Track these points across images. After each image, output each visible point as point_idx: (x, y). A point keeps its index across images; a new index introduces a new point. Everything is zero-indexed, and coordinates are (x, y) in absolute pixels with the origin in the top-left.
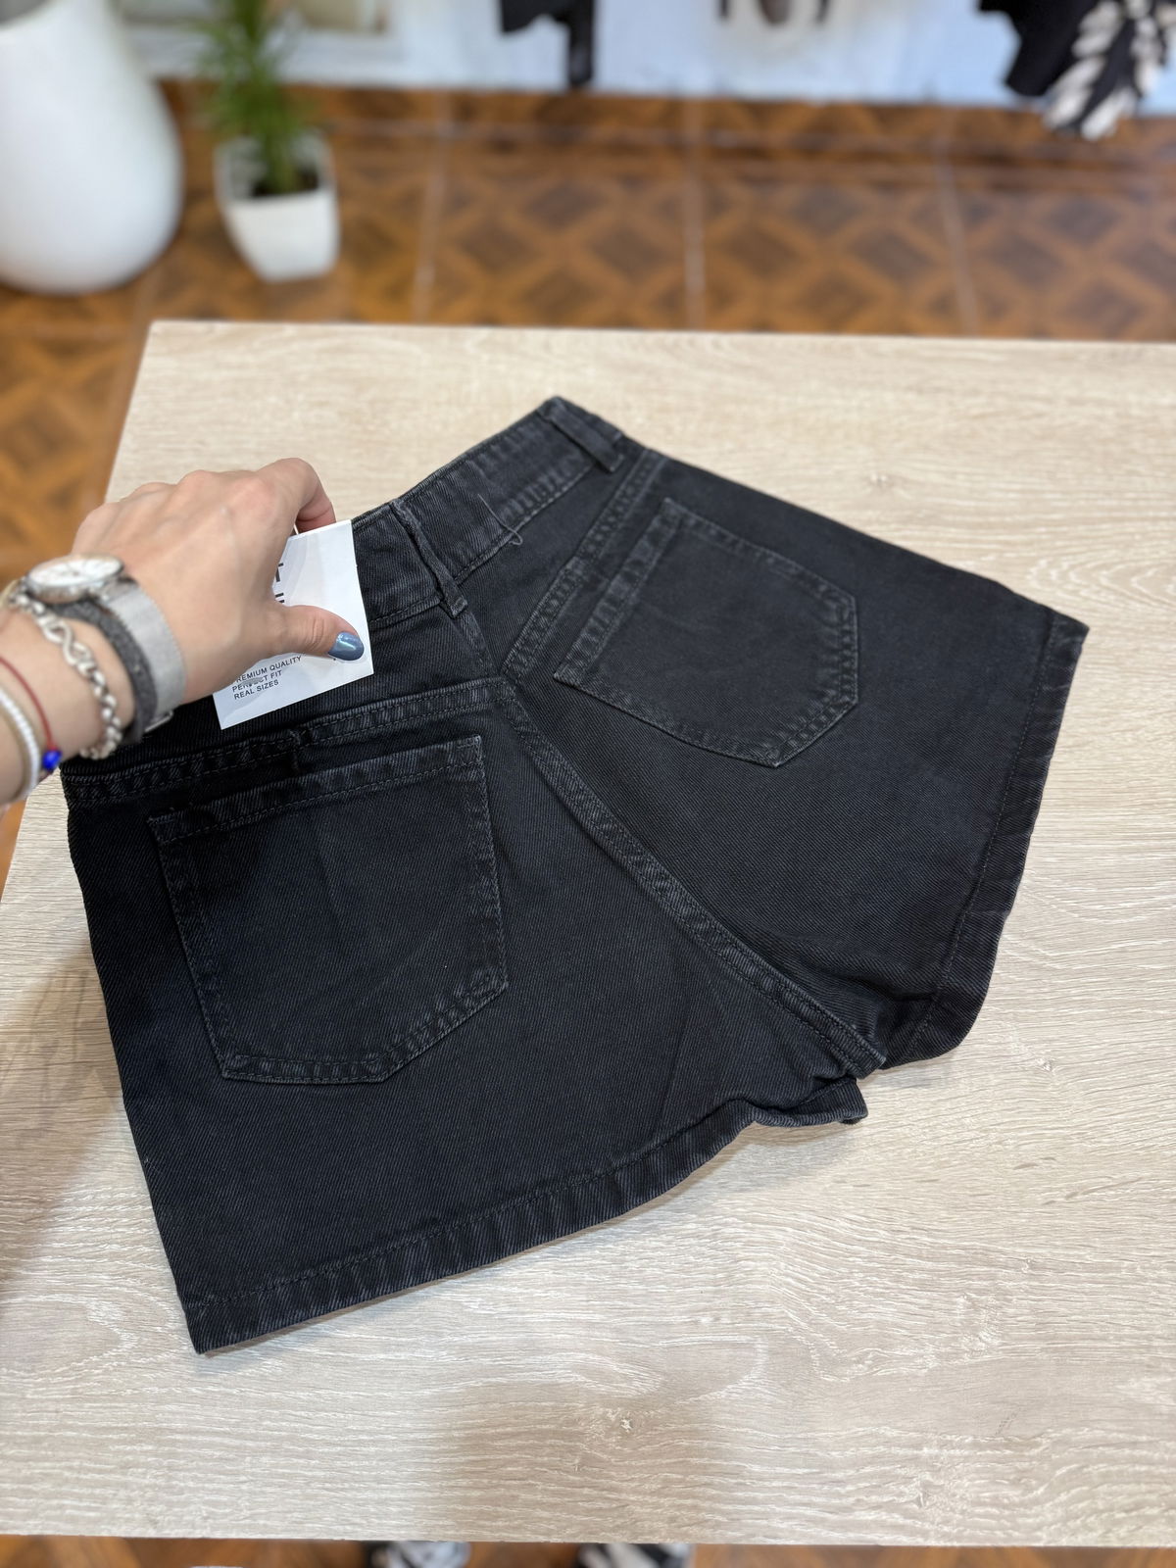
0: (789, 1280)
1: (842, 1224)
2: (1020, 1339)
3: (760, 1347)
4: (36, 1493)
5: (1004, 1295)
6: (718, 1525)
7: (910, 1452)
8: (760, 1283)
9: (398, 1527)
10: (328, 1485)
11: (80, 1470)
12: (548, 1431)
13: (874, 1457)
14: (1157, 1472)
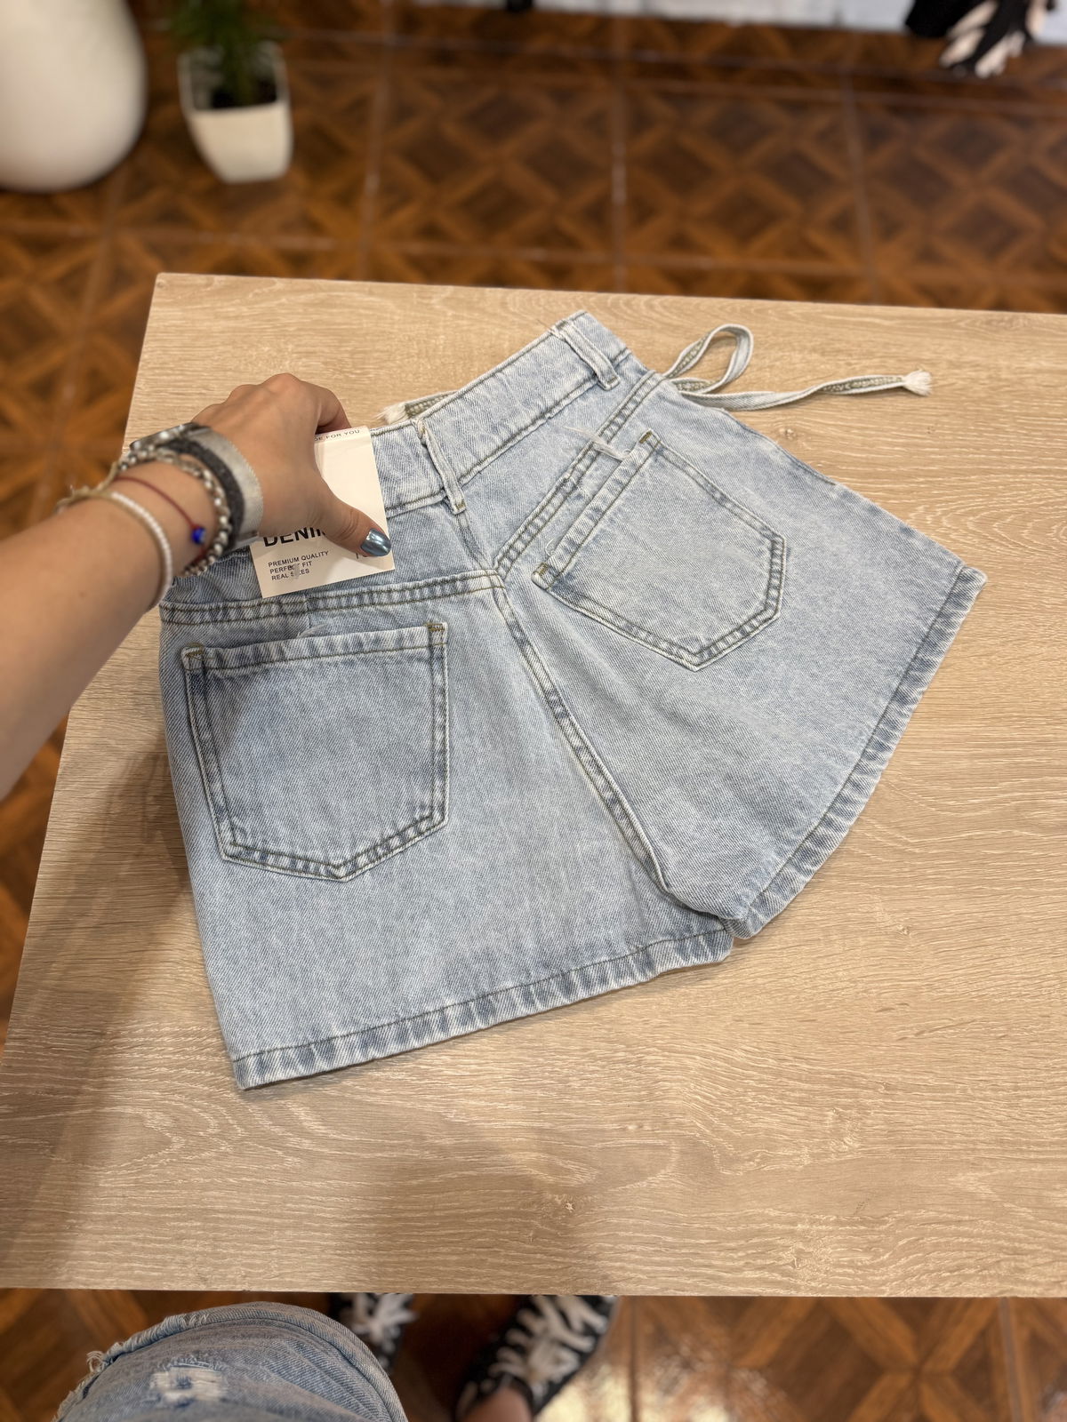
0: (698, 1097)
1: (739, 1053)
2: (874, 1143)
3: (674, 1148)
4: (110, 1258)
5: (863, 1109)
6: (640, 1281)
7: (788, 1227)
8: (675, 1099)
9: (393, 1283)
10: (338, 1252)
11: (144, 1240)
12: (509, 1211)
13: (759, 1231)
14: (975, 1243)
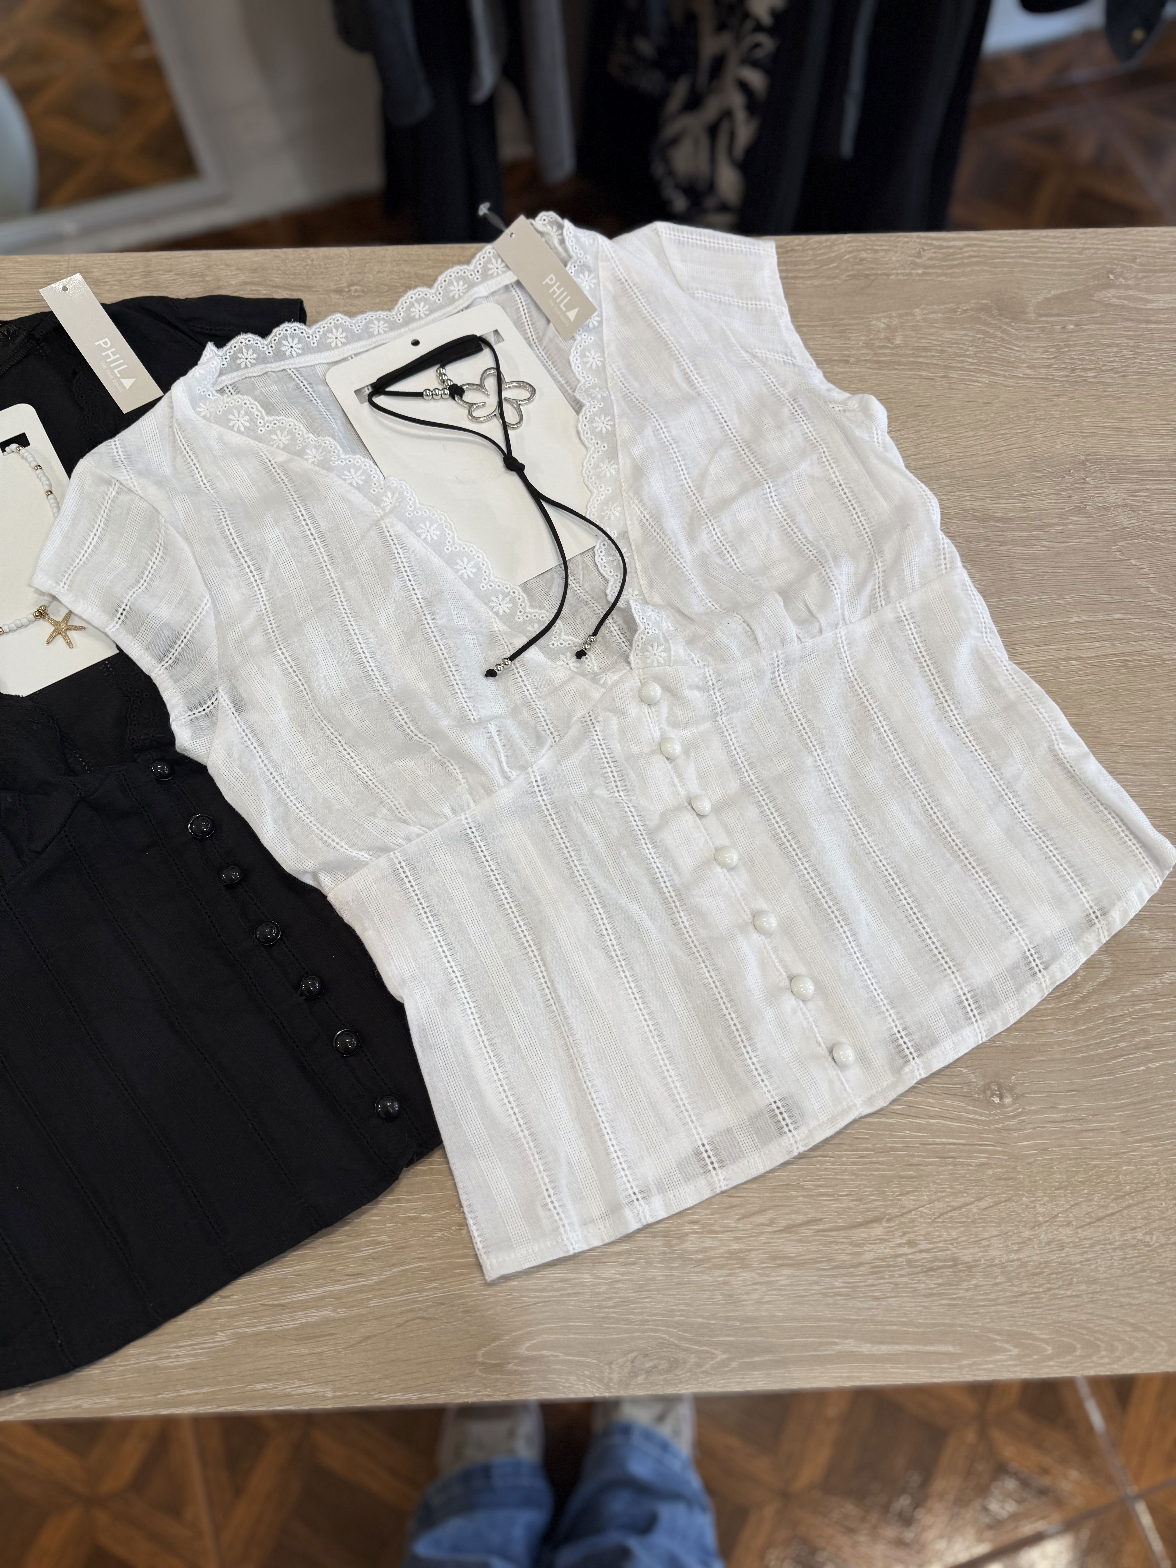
0: (1017, 349)
1: (984, 380)
2: (857, 324)
3: (1032, 316)
5: (868, 345)
7: (930, 271)
8: (1037, 347)
13: (953, 268)
